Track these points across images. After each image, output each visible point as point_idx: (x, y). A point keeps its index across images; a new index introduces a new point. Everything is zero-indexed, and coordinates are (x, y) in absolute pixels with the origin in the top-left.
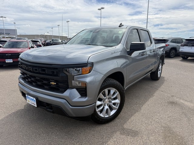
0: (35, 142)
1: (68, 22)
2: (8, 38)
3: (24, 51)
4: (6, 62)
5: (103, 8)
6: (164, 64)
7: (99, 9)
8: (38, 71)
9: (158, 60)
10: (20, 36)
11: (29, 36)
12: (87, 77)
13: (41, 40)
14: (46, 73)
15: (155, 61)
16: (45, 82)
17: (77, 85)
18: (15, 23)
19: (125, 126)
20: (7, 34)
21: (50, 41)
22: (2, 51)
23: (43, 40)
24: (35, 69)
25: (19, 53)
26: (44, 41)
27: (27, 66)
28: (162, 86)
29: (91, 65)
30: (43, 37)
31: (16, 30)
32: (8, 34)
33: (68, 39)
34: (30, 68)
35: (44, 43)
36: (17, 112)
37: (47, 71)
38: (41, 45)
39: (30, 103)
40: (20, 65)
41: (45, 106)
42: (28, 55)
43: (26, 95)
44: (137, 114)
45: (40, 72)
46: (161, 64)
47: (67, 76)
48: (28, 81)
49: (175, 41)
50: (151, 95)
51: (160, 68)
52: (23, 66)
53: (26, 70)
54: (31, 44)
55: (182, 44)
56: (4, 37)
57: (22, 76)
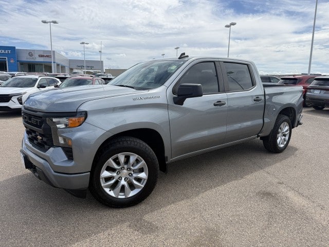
5: (233, 24)
7: (227, 26)
19: (147, 217)
29: (83, 115)
31: (103, 61)
32: (91, 68)
37: (33, 120)
47: (51, 128)
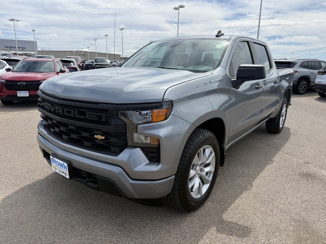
0: (64, 240)
1: (122, 29)
2: (22, 55)
3: (49, 77)
4: (18, 95)
5: (182, 7)
6: (290, 104)
7: (176, 9)
8: (72, 115)
9: (281, 98)
10: (42, 52)
11: (56, 53)
12: (160, 127)
13: (77, 60)
14: (88, 118)
15: (277, 100)
16: (84, 134)
17: (141, 140)
18: (33, 31)
19: (226, 217)
20: (21, 49)
21: (92, 62)
22: (10, 78)
23: (80, 59)
24: (67, 111)
25: (40, 81)
26: (82, 62)
27: (53, 105)
28: (287, 144)
29: (169, 105)
30: (79, 55)
31: (36, 42)
32: (23, 49)
33: (122, 58)
34: (58, 108)
35: (81, 65)
36: (34, 184)
37: (89, 114)
38: (76, 68)
39: (57, 171)
40: (40, 102)
41: (85, 178)
42: (55, 85)
43: (51, 157)
44: (245, 194)
45: (76, 116)
46: (285, 105)
47: (125, 124)
48: (55, 132)
49: (306, 65)
50: (268, 160)
51: (283, 112)
52: (46, 104)
53: (50, 111)
54: (59, 66)
55: (320, 70)
56: (15, 54)
57: (44, 123)
